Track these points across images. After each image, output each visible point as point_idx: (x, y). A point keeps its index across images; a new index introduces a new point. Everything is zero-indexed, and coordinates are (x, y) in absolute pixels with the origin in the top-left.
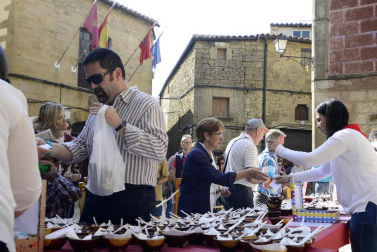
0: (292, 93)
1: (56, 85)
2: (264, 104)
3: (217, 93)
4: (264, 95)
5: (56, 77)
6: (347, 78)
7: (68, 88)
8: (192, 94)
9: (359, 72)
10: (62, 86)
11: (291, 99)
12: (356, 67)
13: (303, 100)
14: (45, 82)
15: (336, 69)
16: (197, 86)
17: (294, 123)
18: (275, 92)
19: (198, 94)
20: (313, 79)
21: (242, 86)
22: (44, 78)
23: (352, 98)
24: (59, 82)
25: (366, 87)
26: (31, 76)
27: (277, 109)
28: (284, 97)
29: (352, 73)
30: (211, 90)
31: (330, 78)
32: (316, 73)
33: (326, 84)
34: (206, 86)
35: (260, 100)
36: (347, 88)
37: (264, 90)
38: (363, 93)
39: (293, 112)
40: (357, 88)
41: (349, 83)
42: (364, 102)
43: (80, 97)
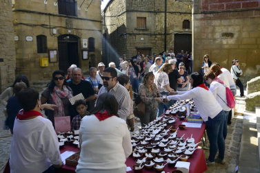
0: (181, 13)
1: (46, 14)
2: (165, 21)
3: (139, 15)
4: (166, 15)
5: (46, 9)
6: (210, 13)
7: (54, 15)
8: (125, 15)
9: (217, 10)
10: (50, 15)
11: (180, 17)
12: (215, 7)
13: (187, 17)
14: (40, 13)
15: (205, 7)
16: (127, 11)
17: (182, 30)
18: (172, 13)
19: (129, 16)
20: (193, 13)
21: (153, 10)
22: (39, 11)
23: (213, 24)
24: (48, 12)
25: (220, 18)
26: (32, 10)
27: (172, 22)
28: (176, 16)
29: (213, 10)
30: (136, 13)
31: (202, 13)
32: (195, 10)
33: (199, 16)
34: (133, 11)
35: (163, 18)
36: (210, 19)
37: (165, 12)
38: (219, 21)
39: (181, 24)
40: (215, 19)
41: (212, 15)
42: (219, 26)
43: (61, 20)
